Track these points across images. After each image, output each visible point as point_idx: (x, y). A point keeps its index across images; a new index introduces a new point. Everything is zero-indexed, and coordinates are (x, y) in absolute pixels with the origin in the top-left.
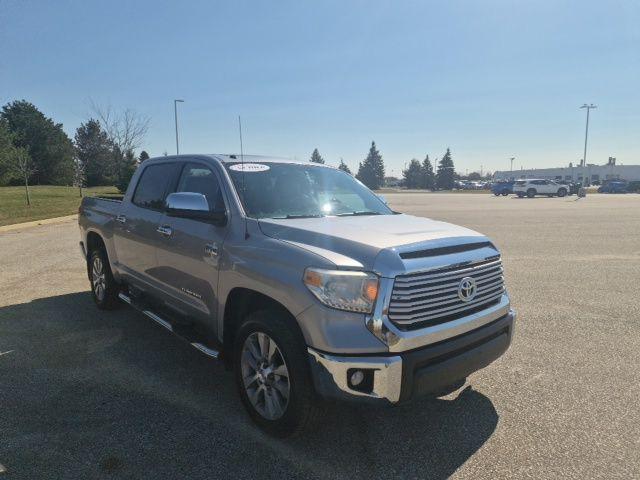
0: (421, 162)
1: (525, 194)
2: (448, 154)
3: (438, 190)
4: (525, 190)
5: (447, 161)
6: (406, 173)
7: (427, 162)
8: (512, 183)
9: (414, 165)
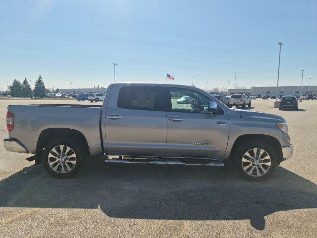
0: (22, 82)
1: (94, 100)
2: (40, 78)
3: (36, 98)
4: (94, 98)
5: (39, 82)
6: (10, 87)
7: (25, 82)
8: (87, 95)
9: (16, 84)
